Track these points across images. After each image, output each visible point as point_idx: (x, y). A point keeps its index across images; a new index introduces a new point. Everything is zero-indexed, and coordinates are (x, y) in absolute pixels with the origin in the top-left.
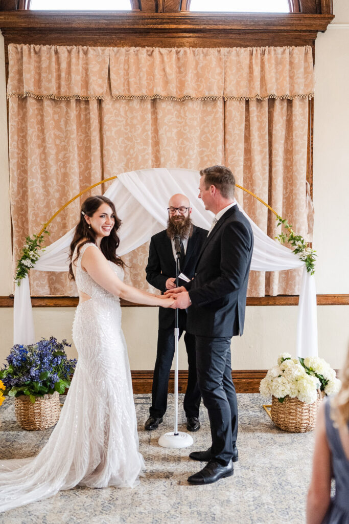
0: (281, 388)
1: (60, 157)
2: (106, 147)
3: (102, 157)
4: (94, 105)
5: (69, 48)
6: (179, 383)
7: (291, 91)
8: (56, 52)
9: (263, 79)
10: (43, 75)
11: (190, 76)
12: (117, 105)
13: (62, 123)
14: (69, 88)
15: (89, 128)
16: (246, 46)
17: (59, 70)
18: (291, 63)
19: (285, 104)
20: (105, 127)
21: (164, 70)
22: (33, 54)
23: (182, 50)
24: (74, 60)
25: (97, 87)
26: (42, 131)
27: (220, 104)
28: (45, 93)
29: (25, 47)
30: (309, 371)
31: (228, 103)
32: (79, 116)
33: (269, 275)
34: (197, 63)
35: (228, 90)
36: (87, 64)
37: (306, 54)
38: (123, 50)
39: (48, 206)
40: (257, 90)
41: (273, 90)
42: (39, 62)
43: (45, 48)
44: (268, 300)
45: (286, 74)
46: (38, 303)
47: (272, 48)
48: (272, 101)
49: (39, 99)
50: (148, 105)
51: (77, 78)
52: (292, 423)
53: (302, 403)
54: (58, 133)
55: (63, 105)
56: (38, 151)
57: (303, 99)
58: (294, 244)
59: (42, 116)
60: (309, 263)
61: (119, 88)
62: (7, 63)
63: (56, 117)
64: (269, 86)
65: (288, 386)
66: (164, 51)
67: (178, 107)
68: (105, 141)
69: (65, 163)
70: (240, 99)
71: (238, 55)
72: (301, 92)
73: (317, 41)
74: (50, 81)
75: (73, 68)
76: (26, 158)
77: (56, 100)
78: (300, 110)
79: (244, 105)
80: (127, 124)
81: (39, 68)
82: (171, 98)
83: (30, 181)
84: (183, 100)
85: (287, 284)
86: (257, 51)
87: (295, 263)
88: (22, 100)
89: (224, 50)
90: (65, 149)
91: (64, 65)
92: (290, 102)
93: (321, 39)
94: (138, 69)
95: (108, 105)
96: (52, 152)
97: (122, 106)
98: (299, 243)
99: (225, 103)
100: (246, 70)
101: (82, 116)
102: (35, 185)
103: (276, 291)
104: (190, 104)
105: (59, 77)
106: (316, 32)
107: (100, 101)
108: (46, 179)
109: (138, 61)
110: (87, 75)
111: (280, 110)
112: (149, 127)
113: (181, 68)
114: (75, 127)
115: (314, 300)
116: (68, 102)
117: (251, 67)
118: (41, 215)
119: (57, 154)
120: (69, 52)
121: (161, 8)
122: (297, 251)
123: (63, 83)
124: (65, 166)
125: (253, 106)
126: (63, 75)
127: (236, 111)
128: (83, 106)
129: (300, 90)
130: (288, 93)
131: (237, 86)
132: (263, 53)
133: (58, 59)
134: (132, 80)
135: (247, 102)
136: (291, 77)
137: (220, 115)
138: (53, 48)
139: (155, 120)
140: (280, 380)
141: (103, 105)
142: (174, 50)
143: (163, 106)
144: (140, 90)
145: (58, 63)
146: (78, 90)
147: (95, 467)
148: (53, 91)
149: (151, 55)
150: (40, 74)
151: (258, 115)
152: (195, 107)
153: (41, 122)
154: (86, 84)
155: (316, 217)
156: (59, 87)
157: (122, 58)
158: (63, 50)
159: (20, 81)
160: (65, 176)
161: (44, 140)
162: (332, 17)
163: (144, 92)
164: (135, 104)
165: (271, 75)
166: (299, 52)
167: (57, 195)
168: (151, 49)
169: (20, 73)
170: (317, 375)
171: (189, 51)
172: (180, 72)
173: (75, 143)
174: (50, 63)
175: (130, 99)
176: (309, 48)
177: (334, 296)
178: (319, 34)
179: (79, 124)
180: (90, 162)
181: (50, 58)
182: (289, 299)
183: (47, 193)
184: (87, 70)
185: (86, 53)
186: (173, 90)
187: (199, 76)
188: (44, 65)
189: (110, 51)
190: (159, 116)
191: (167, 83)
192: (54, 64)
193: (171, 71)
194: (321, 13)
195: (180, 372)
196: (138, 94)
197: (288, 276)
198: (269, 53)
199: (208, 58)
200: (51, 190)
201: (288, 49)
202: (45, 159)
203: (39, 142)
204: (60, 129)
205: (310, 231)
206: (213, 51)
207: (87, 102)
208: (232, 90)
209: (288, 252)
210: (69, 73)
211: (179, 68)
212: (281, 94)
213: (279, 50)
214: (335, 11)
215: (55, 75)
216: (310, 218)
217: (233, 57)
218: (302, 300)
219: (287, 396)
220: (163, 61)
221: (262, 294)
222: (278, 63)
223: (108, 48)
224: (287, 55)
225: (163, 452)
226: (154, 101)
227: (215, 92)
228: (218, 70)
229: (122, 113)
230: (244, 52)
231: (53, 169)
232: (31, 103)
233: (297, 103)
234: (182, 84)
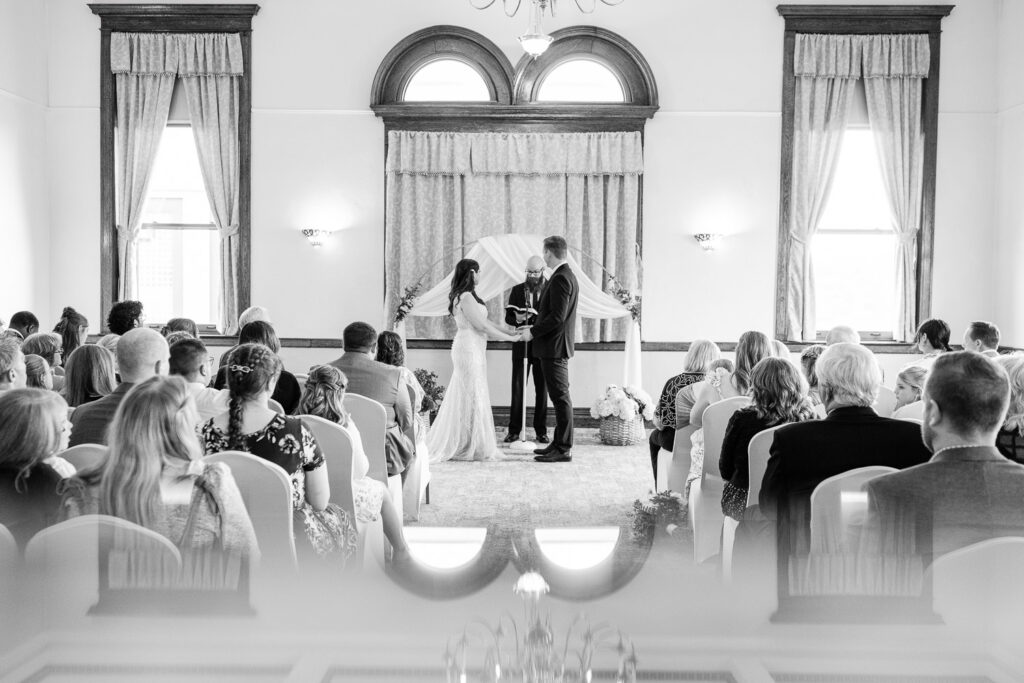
0: (606, 408)
1: (428, 221)
2: (466, 214)
3: (463, 221)
4: (457, 180)
5: (438, 133)
6: (527, 418)
7: (623, 168)
8: (428, 137)
9: (599, 159)
10: (417, 155)
11: (538, 156)
12: (477, 179)
13: (431, 195)
14: (438, 166)
15: (453, 198)
16: (585, 131)
17: (430, 151)
18: (623, 146)
19: (618, 179)
20: (466, 198)
21: (516, 151)
22: (409, 139)
23: (531, 135)
24: (442, 144)
25: (461, 166)
26: (414, 200)
27: (563, 179)
28: (418, 170)
29: (403, 133)
30: (629, 395)
31: (569, 179)
32: (445, 188)
33: (603, 322)
34: (544, 146)
35: (569, 168)
36: (453, 146)
37: (636, 137)
38: (483, 135)
39: (417, 262)
40: (593, 169)
41: (607, 169)
42: (414, 144)
43: (419, 134)
44: (603, 346)
45: (618, 155)
46: (411, 344)
47: (607, 133)
48: (606, 177)
49: (413, 175)
50: (503, 180)
51: (445, 158)
52: (614, 436)
53: (623, 421)
54: (426, 202)
55: (432, 179)
56: (410, 217)
57: (633, 175)
58: (622, 297)
59: (414, 188)
60: (635, 312)
61: (478, 165)
62: (387, 145)
63: (426, 189)
64: (604, 165)
65: (612, 407)
66: (517, 135)
67: (527, 181)
68: (466, 209)
69: (432, 226)
70: (580, 175)
71: (578, 138)
72: (631, 170)
73: (646, 126)
74: (422, 160)
75: (442, 150)
76: (400, 223)
77: (426, 176)
78: (631, 185)
79: (583, 180)
80: (484, 195)
81: (414, 149)
82: (521, 174)
83: (402, 241)
84: (533, 176)
85: (619, 332)
86: (594, 135)
87: (624, 312)
88: (399, 175)
89: (566, 135)
90: (432, 215)
91: (434, 148)
92: (622, 178)
93: (649, 125)
94: (495, 150)
95: (469, 180)
96: (422, 218)
97: (481, 181)
98: (625, 296)
99: (567, 178)
100: (585, 151)
101: (448, 189)
102: (407, 244)
103: (609, 338)
104: (538, 179)
105: (430, 157)
106: (645, 119)
107: (462, 177)
108: (416, 240)
109: (495, 144)
110: (453, 155)
111: (613, 184)
112: (503, 198)
113: (530, 149)
114: (441, 198)
115: (638, 346)
116: (436, 177)
117: (589, 149)
118: (411, 270)
119: (426, 219)
120: (439, 137)
121: (514, 101)
122: (624, 302)
123: (433, 162)
124: (432, 230)
125: (591, 181)
126: (433, 155)
127: (577, 185)
128: (448, 180)
129: (631, 167)
130: (620, 171)
131: (578, 165)
132: (600, 137)
133: (429, 142)
134: (490, 160)
135: (586, 178)
136: (623, 157)
137: (563, 188)
138: (426, 133)
139: (508, 192)
140: (606, 402)
141: (465, 179)
142: (525, 135)
143: (515, 181)
144: (496, 167)
145: (430, 146)
146: (446, 168)
147: (463, 446)
148: (425, 169)
149: (506, 138)
150: (414, 155)
151: (596, 189)
152: (542, 181)
153: (414, 193)
154: (452, 163)
155: (645, 274)
156: (430, 165)
157: (482, 142)
158: (433, 135)
159: (398, 160)
160: (432, 237)
161: (415, 208)
162: (658, 108)
163: (500, 169)
164: (492, 179)
165: (605, 157)
166: (630, 137)
167: (425, 254)
168: (505, 134)
169: (398, 154)
170: (636, 400)
171: (537, 135)
172: (530, 153)
173: (441, 211)
174: (423, 145)
175: (488, 174)
176: (639, 133)
177: (662, 344)
178: (648, 120)
179: (445, 195)
180: (453, 226)
181: (423, 141)
182: (618, 345)
183: (417, 252)
184: (452, 151)
185: (452, 137)
186: (524, 168)
187: (545, 157)
188: (418, 147)
189: (471, 135)
190: (512, 188)
191: (519, 161)
192: (426, 148)
193: (522, 151)
194: (648, 105)
195: (528, 408)
196: (494, 171)
197: (619, 323)
198: (605, 137)
199: (554, 141)
200: (420, 250)
201: (620, 134)
202: (415, 224)
203: (411, 210)
204: (429, 199)
205: (640, 287)
206: (557, 136)
207: (452, 177)
208: (572, 167)
209: (617, 303)
210: (438, 153)
211: (529, 149)
212: (614, 171)
213: (613, 134)
214: (661, 102)
215: (426, 155)
216: (640, 276)
217: (574, 141)
218: (627, 346)
219: (611, 415)
220: (516, 144)
221: (598, 340)
222: (612, 145)
223: (470, 134)
224: (619, 139)
225: (513, 451)
226: (507, 177)
227: (560, 169)
228: (562, 151)
229: (481, 186)
230: (583, 136)
231: (423, 231)
232: (406, 180)
233: (627, 178)
234: (531, 162)
